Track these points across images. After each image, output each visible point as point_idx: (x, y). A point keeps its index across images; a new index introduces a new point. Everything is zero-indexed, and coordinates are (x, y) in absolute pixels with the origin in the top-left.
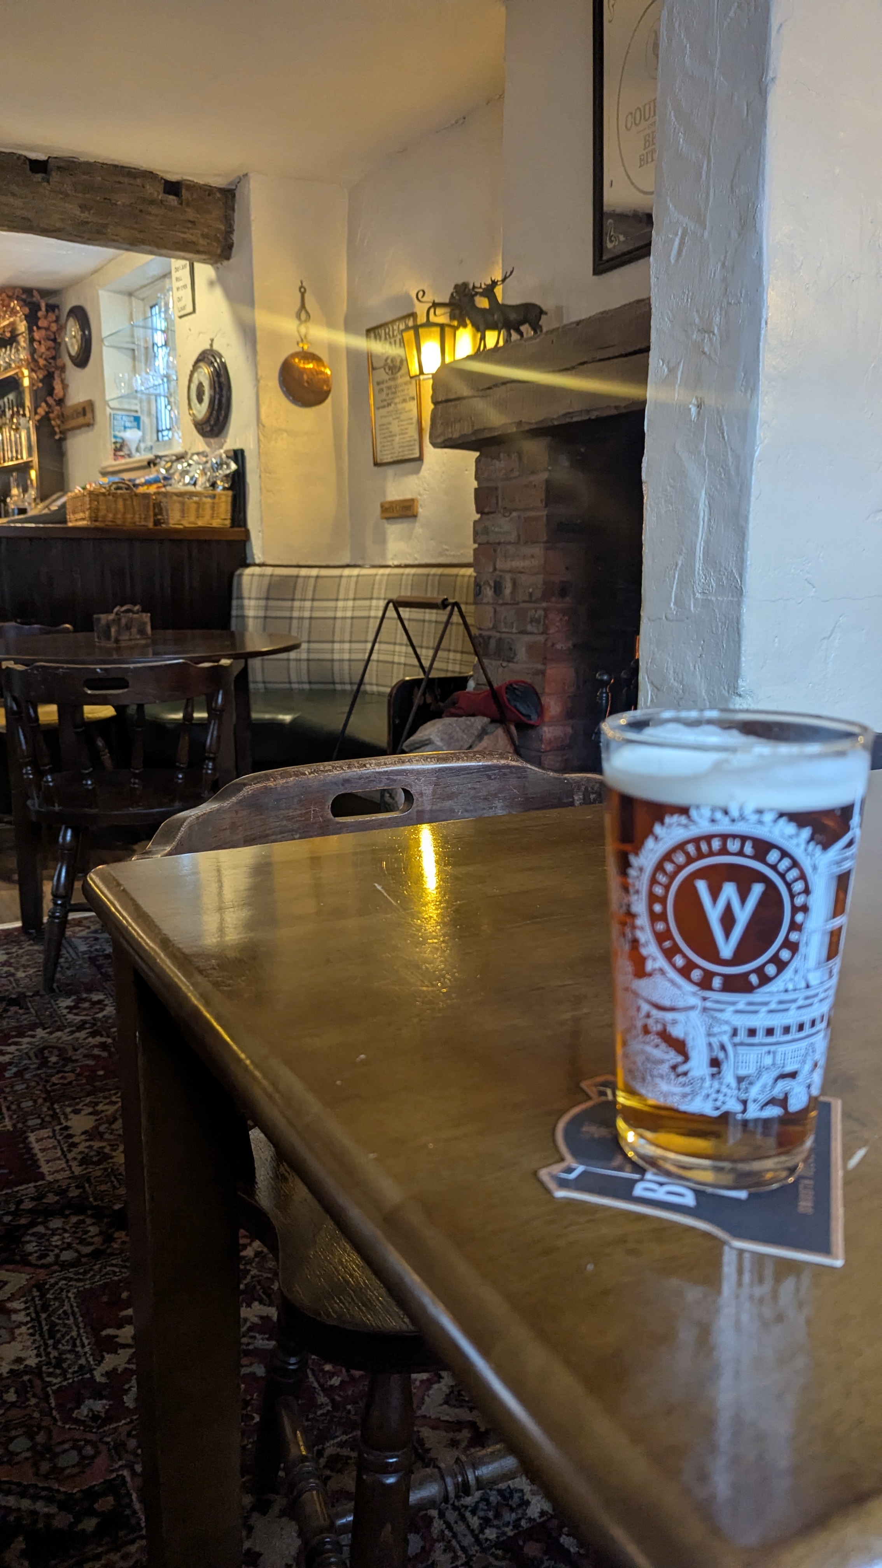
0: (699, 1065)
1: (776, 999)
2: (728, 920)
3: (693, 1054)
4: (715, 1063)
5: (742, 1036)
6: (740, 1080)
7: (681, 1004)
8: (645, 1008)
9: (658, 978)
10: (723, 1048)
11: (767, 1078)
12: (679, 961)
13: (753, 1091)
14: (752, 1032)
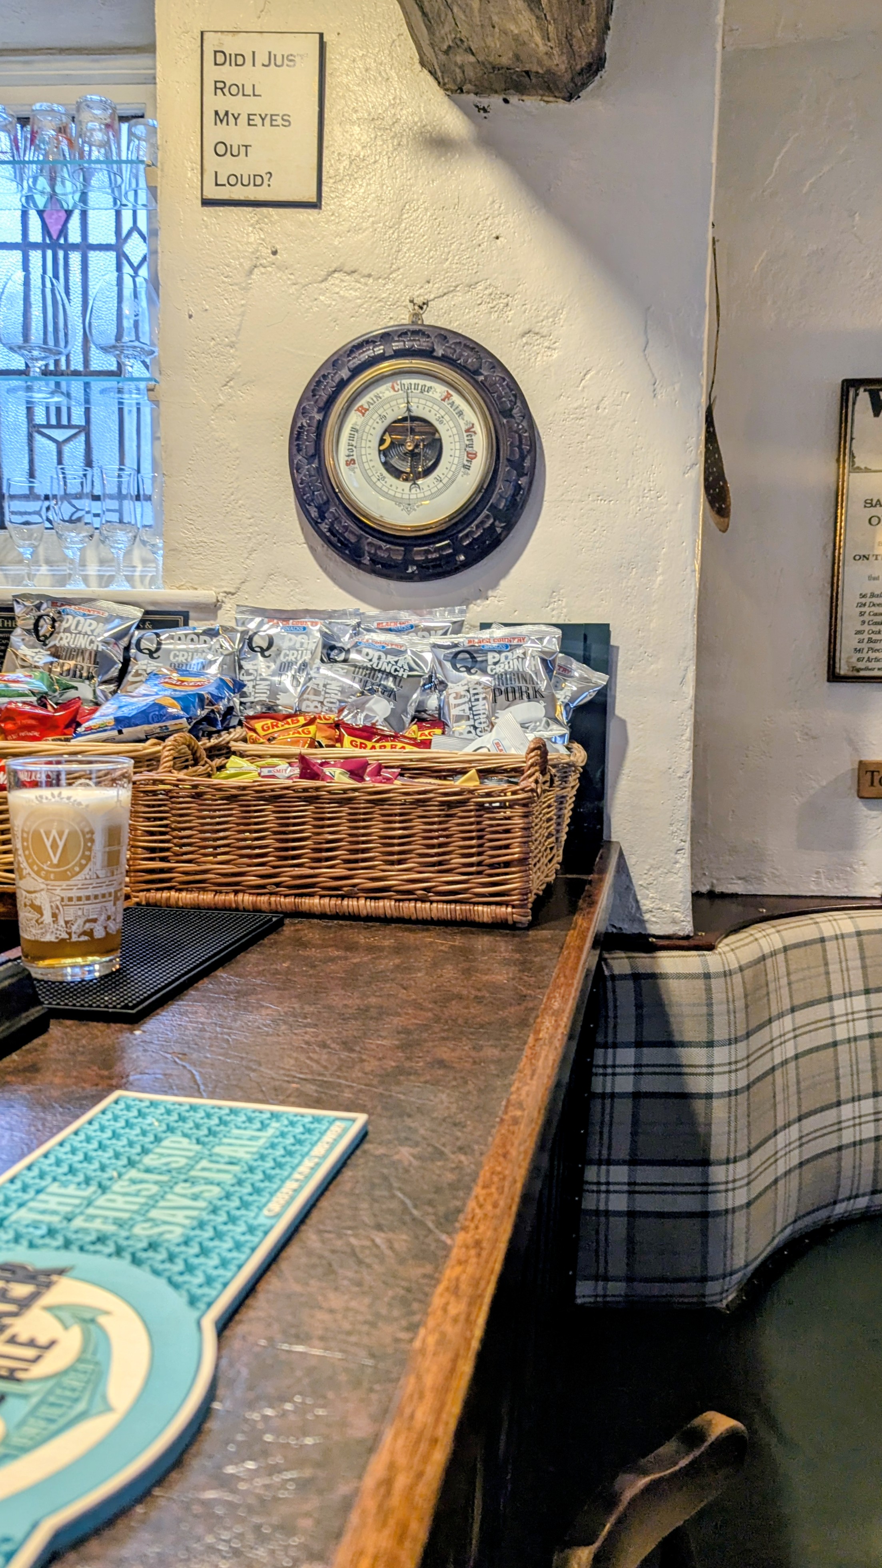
0: (47, 918)
1: (80, 883)
2: (54, 845)
3: (45, 912)
4: (54, 915)
5: (66, 902)
6: (66, 922)
7: (38, 889)
8: (24, 893)
9: (28, 878)
10: (57, 908)
11: (80, 921)
12: (35, 868)
13: (74, 928)
14: (70, 899)
